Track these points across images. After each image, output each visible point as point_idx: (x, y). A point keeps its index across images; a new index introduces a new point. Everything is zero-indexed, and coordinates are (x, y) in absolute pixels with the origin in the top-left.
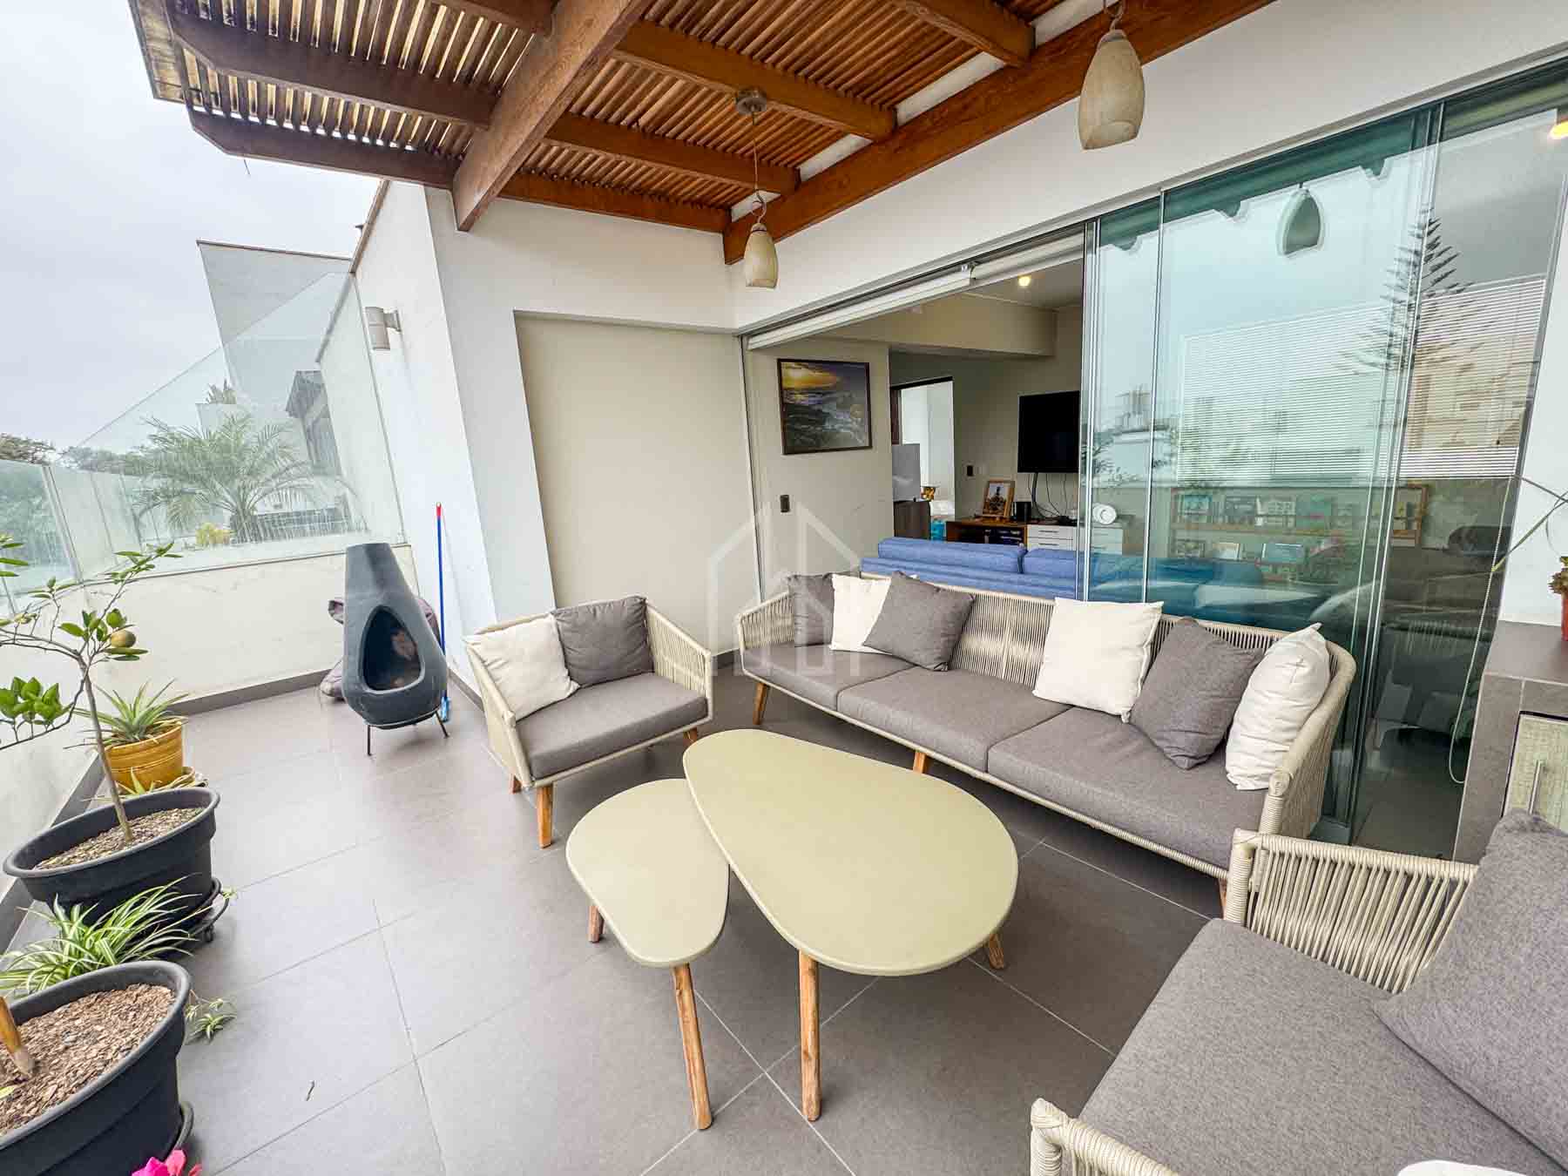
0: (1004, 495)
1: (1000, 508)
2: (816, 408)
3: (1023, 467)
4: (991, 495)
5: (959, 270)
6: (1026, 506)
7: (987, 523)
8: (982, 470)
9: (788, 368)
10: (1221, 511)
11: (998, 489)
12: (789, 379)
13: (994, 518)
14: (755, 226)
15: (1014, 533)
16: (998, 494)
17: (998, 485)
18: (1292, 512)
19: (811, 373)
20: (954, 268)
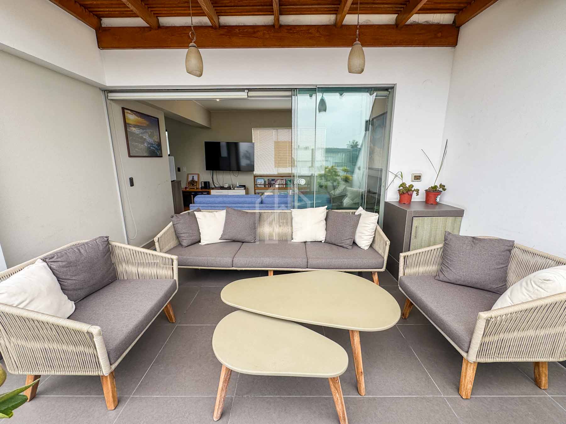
0: (196, 179)
1: (195, 184)
2: (140, 135)
3: (208, 168)
4: (190, 179)
5: (244, 91)
6: (208, 182)
7: (191, 190)
8: (184, 169)
9: (127, 113)
10: (267, 183)
11: (193, 176)
12: (129, 119)
13: (194, 188)
14: (191, 44)
15: (204, 193)
16: (193, 179)
17: (193, 175)
18: (284, 183)
19: (137, 117)
20: (243, 90)
